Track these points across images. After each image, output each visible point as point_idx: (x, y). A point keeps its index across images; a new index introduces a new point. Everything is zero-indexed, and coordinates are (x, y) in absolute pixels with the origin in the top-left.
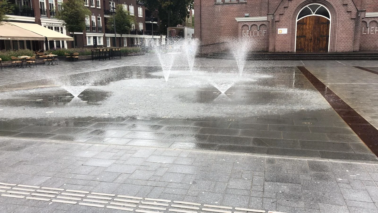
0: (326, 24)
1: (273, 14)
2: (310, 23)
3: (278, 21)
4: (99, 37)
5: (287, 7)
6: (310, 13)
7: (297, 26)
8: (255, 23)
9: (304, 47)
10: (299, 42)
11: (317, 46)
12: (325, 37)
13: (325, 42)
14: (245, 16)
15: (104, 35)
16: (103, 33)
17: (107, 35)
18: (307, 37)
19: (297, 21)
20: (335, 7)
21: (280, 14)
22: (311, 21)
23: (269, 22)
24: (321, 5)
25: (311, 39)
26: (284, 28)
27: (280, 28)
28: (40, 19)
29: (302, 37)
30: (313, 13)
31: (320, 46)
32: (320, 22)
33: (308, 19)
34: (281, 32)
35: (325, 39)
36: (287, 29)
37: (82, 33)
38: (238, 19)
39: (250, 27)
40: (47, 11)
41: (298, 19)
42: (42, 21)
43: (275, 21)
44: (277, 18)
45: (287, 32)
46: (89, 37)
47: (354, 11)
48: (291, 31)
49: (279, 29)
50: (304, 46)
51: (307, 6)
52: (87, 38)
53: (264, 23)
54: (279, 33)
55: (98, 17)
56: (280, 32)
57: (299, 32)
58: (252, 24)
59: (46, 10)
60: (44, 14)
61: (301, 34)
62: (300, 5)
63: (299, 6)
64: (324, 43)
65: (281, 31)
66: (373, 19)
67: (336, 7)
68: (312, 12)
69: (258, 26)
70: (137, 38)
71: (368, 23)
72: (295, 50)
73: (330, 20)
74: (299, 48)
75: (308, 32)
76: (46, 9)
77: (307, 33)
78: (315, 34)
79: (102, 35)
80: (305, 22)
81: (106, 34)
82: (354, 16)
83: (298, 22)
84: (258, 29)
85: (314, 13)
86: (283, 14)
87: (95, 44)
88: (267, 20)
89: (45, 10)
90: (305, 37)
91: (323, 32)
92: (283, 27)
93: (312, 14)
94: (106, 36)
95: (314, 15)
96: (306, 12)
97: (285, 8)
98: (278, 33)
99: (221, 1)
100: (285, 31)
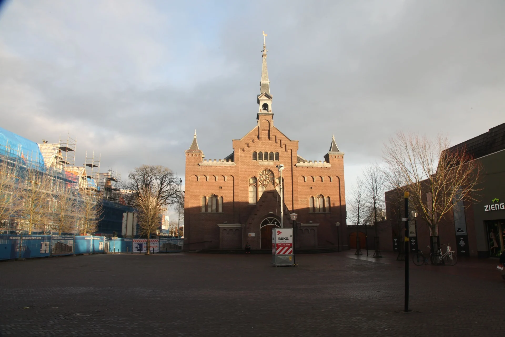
1: (245, 223)
2: (268, 230)
3: (248, 228)
5: (254, 219)
6: (268, 223)
7: (261, 231)
8: (231, 228)
10: (262, 242)
14: (225, 223)
18: (268, 239)
19: (260, 228)
21: (249, 224)
23: (242, 228)
24: (275, 219)
26: (252, 233)
27: (250, 232)
29: (264, 239)
33: (267, 227)
34: (251, 236)
36: (254, 233)
38: (220, 225)
39: (228, 231)
41: (261, 227)
44: (248, 226)
48: (257, 235)
49: (249, 234)
50: (266, 245)
51: (266, 219)
57: (262, 236)
61: (264, 237)
63: (261, 219)
66: (306, 228)
69: (234, 230)
71: (303, 230)
72: (260, 248)
74: (263, 246)
80: (265, 229)
84: (234, 233)
86: (251, 224)
88: (240, 226)
90: (266, 239)
93: (270, 224)
95: (271, 224)
96: (266, 222)
97: (252, 219)
98: (249, 236)
99: (205, 211)
100: (253, 235)
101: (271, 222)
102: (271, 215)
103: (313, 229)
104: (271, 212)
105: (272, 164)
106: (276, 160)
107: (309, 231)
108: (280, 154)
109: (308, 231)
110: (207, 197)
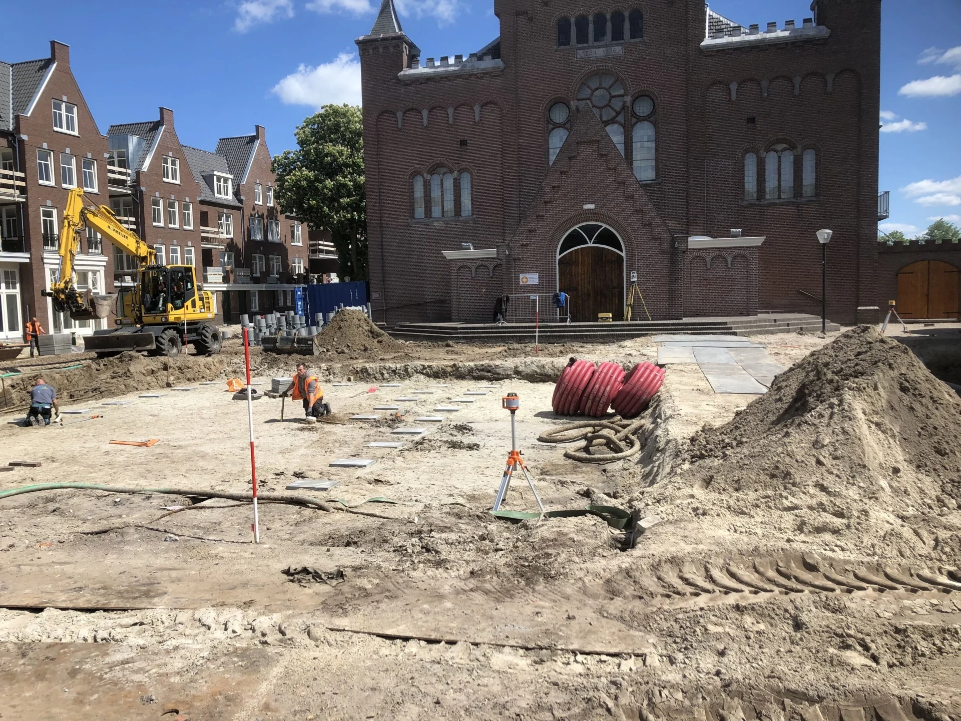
0: (616, 263)
1: (507, 245)
2: (583, 263)
3: (519, 259)
5: (536, 230)
6: (583, 242)
7: (559, 268)
8: (483, 263)
11: (602, 308)
12: (616, 290)
13: (617, 300)
14: (464, 247)
18: (580, 290)
19: (558, 257)
20: (628, 229)
21: (521, 245)
22: (586, 257)
23: (501, 259)
24: (604, 226)
25: (589, 295)
26: (531, 273)
27: (523, 272)
28: (43, 256)
30: (588, 241)
31: (608, 308)
32: (604, 259)
33: (580, 252)
34: (527, 282)
35: (616, 294)
36: (537, 274)
38: (450, 254)
39: (473, 270)
41: (560, 254)
42: (45, 261)
43: (514, 259)
44: (516, 252)
45: (538, 280)
47: (666, 238)
48: (546, 279)
49: (521, 276)
51: (576, 227)
54: (523, 282)
55: (186, 248)
56: (525, 280)
57: (563, 281)
58: (478, 263)
60: (53, 245)
61: (569, 285)
62: (562, 225)
63: (558, 228)
64: (614, 301)
65: (527, 278)
66: (718, 252)
67: (632, 228)
68: (586, 240)
69: (491, 268)
70: (285, 292)
71: (708, 260)
73: (623, 254)
75: (581, 280)
76: (57, 234)
77: (580, 283)
78: (596, 283)
80: (573, 258)
82: (666, 247)
83: (560, 260)
84: (491, 275)
85: (590, 242)
86: (529, 245)
88: (497, 256)
89: (56, 236)
90: (576, 289)
91: (612, 280)
92: (529, 272)
93: (588, 244)
95: (590, 245)
96: (575, 239)
97: (530, 231)
98: (521, 283)
99: (423, 216)
100: (533, 278)
101: (590, 239)
102: (592, 215)
103: (744, 257)
104: (591, 207)
105: (621, 53)
106: (633, 36)
107: (729, 260)
108: (646, 16)
109: (727, 262)
110: (425, 175)
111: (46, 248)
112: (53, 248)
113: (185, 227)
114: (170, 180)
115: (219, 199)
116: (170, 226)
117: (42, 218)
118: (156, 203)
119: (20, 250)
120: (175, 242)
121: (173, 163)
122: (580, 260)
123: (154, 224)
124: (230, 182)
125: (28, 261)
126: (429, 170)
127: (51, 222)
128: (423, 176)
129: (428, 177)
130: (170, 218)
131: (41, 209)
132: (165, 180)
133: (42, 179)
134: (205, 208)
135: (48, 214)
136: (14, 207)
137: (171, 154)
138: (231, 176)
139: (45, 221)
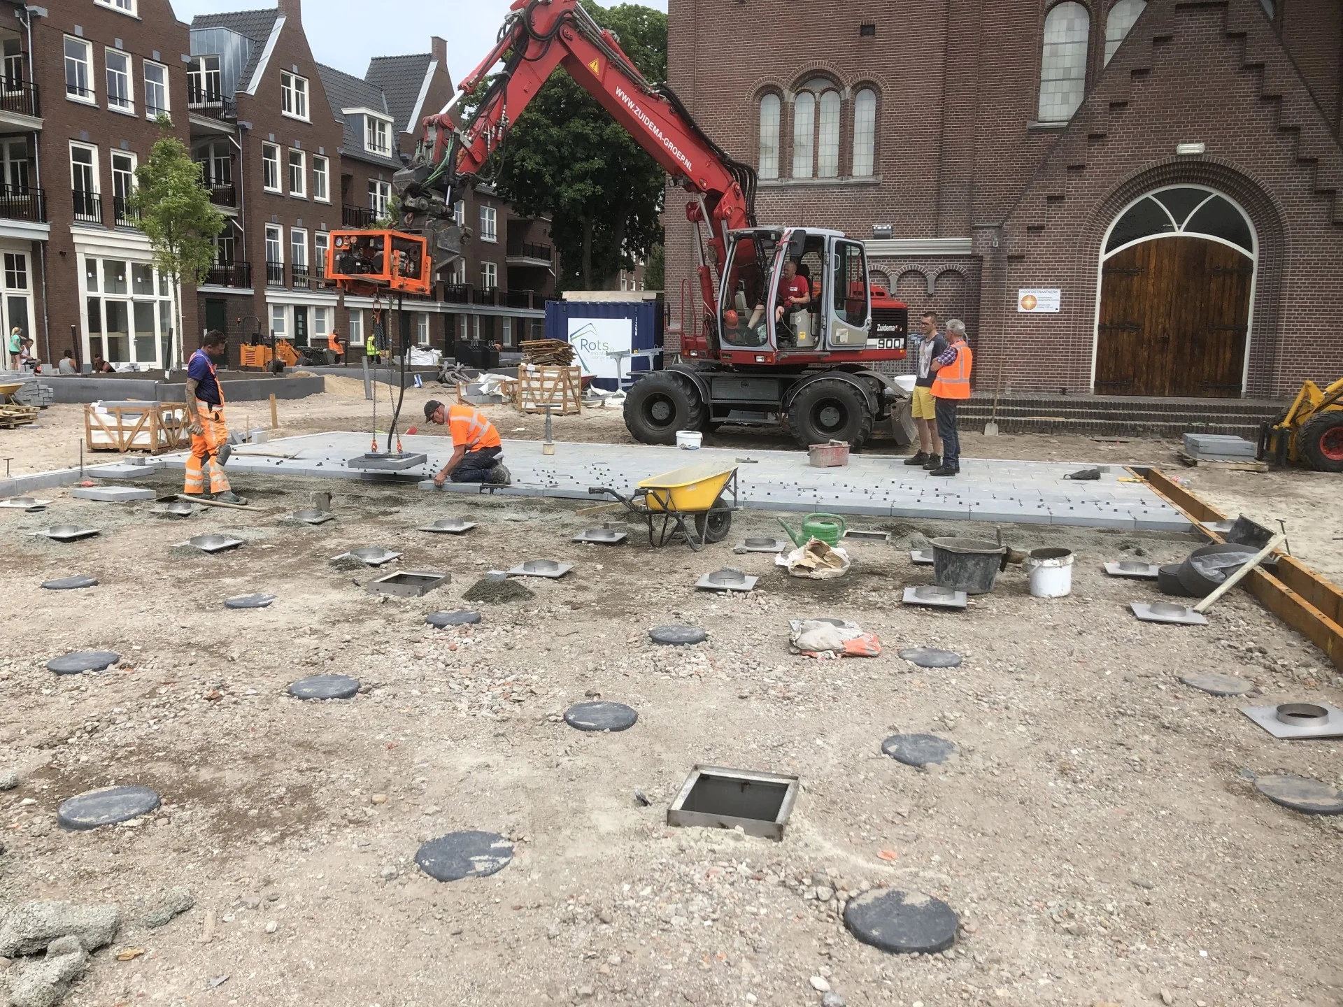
0: (1235, 275)
1: (1000, 227)
2: (1159, 271)
3: (1020, 258)
4: (320, 310)
5: (1062, 197)
6: (1164, 225)
7: (1103, 281)
8: (914, 265)
9: (1131, 373)
10: (1110, 350)
11: (1190, 370)
12: (1230, 333)
13: (1228, 355)
14: (876, 232)
15: (341, 302)
16: (337, 294)
17: (352, 302)
18: (1147, 329)
19: (1103, 257)
20: (1278, 202)
21: (1029, 228)
22: (1166, 261)
23: (980, 259)
24: (1215, 193)
25: (1166, 341)
26: (1045, 288)
27: (1027, 286)
28: (72, 231)
29: (1124, 330)
30: (1175, 226)
31: (1207, 369)
32: (1207, 265)
33: (1153, 251)
34: (1033, 306)
35: (1229, 342)
36: (1059, 291)
37: (250, 292)
39: (894, 279)
40: (100, 201)
41: (1107, 251)
42: (76, 239)
43: (1009, 257)
44: (1015, 242)
45: (1059, 303)
46: (279, 308)
48: (1075, 300)
49: (1022, 293)
50: (1130, 368)
51: (1149, 195)
52: (270, 309)
53: (957, 266)
54: (1024, 307)
55: (318, 234)
56: (1029, 303)
57: (1110, 308)
58: (905, 267)
59: (100, 195)
60: (90, 212)
61: (1122, 317)
62: (1120, 188)
63: (1114, 194)
64: (1221, 356)
65: (1033, 298)
67: (1286, 200)
68: (1171, 223)
69: (931, 277)
70: (470, 316)
72: (1091, 386)
73: (1254, 256)
74: (1111, 376)
75: (1152, 307)
76: (99, 192)
77: (1149, 313)
78: (1183, 316)
79: (331, 300)
80: (1138, 264)
81: (346, 298)
83: (1106, 263)
84: (931, 290)
85: (1179, 228)
86: (1042, 227)
87: (300, 332)
88: (970, 253)
89: (96, 197)
90: (1138, 327)
91: (1221, 314)
92: (1039, 285)
93: (1173, 230)
94: (346, 305)
95: (1180, 233)
96: (1145, 220)
97: (1051, 199)
98: (1021, 309)
99: (775, 174)
100: (1048, 299)
101: (1180, 222)
102: (1192, 168)
104: (1195, 148)
110: (786, 92)
111: (79, 216)
112: (91, 218)
113: (317, 198)
114: (293, 114)
115: (372, 156)
116: (292, 193)
117: (72, 162)
118: (270, 152)
119: (34, 218)
120: (300, 221)
121: (299, 85)
122: (1152, 265)
123: (266, 188)
124: (388, 129)
125: (45, 237)
126: (795, 83)
127: (88, 170)
128: (781, 97)
129: (789, 96)
130: (291, 180)
131: (71, 145)
132: (285, 113)
133: (72, 90)
134: (349, 171)
135: (84, 156)
136: (23, 140)
137: (295, 69)
138: (392, 120)
139: (77, 168)
